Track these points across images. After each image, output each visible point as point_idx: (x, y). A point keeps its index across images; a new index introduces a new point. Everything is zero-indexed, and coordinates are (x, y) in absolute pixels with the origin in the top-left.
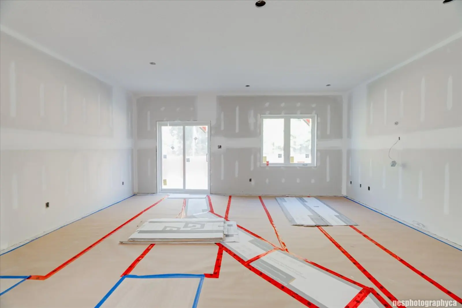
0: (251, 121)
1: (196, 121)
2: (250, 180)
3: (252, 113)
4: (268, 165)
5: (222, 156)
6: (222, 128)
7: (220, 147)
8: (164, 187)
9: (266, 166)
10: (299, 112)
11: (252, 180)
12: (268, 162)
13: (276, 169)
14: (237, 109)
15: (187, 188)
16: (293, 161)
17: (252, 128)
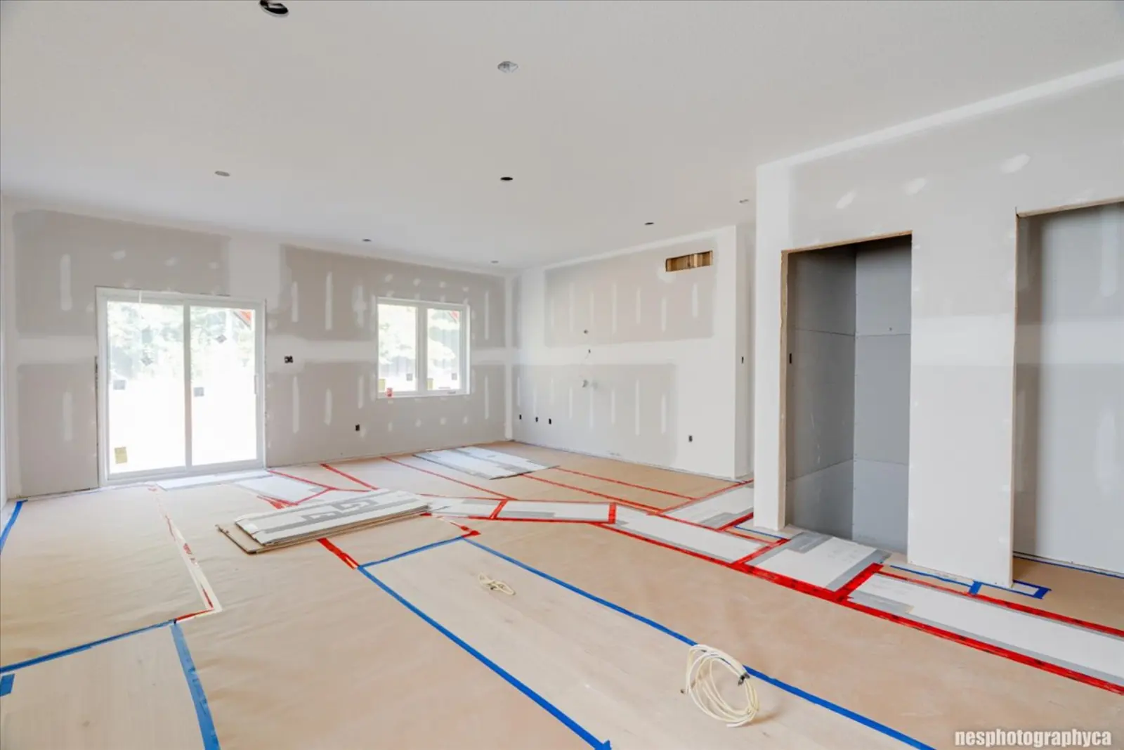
0: (359, 306)
1: (228, 296)
2: (358, 428)
3: (360, 291)
4: (390, 395)
5: (295, 379)
6: (295, 318)
7: (289, 360)
8: (115, 468)
9: (386, 397)
10: (443, 298)
11: (361, 428)
12: (390, 390)
13: (405, 403)
14: (329, 279)
15: (196, 461)
16: (431, 386)
17: (360, 320)
